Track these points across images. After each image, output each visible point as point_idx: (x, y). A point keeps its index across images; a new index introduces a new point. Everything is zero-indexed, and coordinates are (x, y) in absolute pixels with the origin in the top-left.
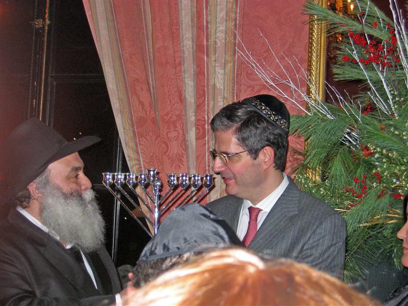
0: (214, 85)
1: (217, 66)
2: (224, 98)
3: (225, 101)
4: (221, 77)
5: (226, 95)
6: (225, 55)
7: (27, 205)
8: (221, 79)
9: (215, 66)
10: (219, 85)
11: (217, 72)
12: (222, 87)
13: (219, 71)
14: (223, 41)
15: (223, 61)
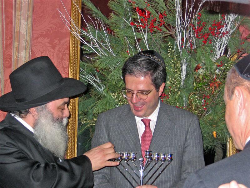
0: (19, 32)
1: (22, 19)
2: (26, 41)
3: (27, 43)
4: (25, 27)
5: (27, 39)
6: (28, 11)
7: (24, 116)
8: (25, 28)
9: (21, 19)
10: (23, 32)
11: (22, 23)
12: (25, 34)
13: (24, 22)
14: (27, 3)
15: (27, 16)
